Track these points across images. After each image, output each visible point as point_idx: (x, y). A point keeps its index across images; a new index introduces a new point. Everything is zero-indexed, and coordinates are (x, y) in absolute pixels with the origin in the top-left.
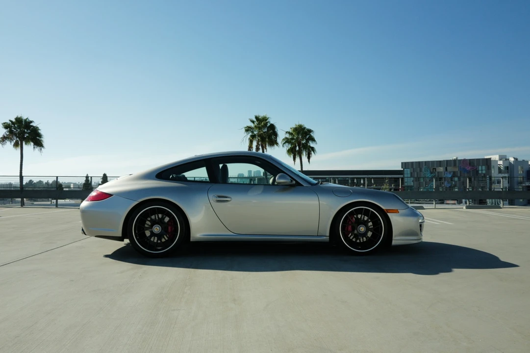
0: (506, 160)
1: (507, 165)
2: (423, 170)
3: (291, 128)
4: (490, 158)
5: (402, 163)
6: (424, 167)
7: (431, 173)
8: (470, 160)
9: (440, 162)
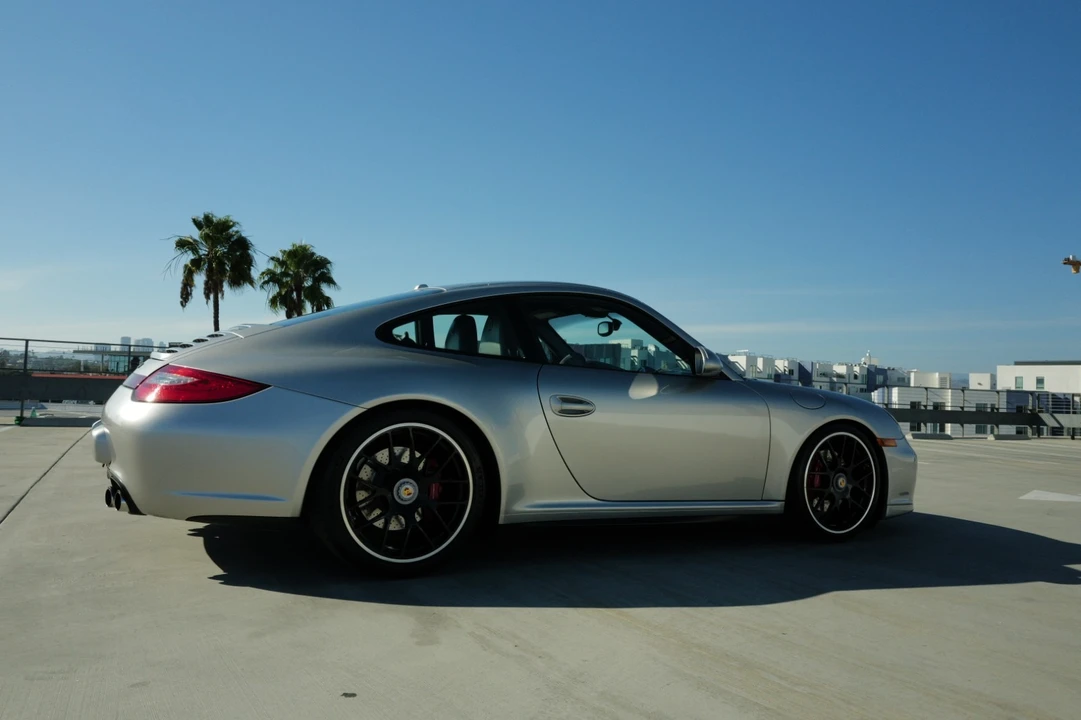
0: (642, 348)
1: (645, 358)
3: (284, 252)
4: (619, 345)
8: (586, 346)
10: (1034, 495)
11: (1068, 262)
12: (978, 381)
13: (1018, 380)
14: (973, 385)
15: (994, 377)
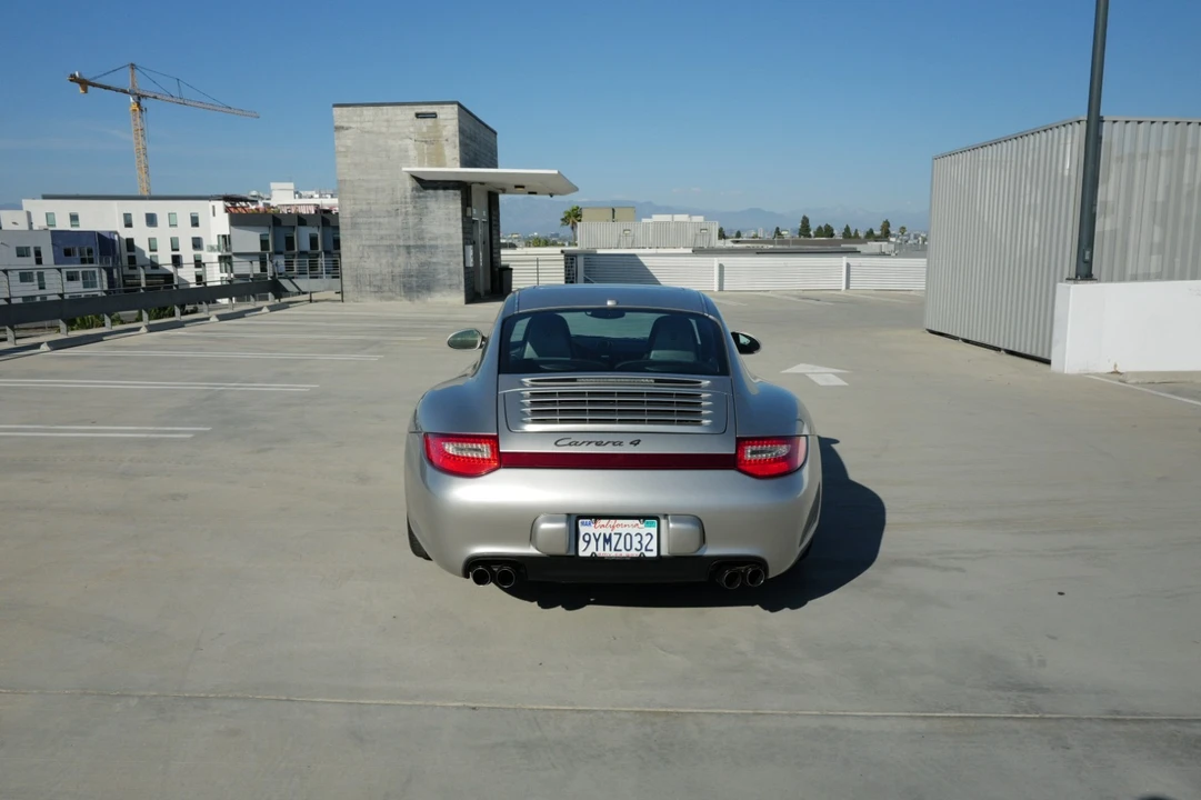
11: (74, 79)
12: (12, 220)
13: (48, 216)
14: (7, 225)
15: (29, 214)
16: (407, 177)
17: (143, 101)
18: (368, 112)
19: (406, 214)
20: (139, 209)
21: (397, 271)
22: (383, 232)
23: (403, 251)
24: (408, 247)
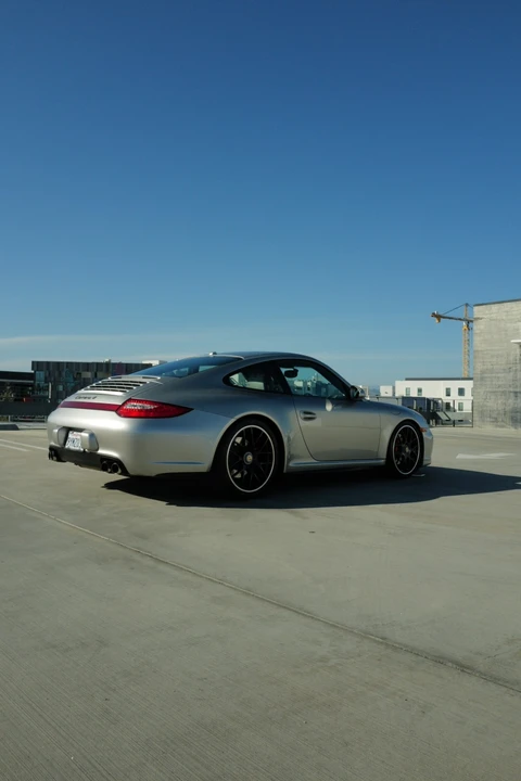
2: (64, 374)
4: (151, 364)
5: (33, 362)
6: (65, 369)
7: (75, 379)
9: (88, 364)
10: (460, 456)
11: (434, 315)
12: (385, 391)
13: (408, 390)
14: (383, 394)
15: (394, 388)
16: (518, 346)
17: (470, 324)
18: (495, 308)
19: (516, 370)
20: (455, 386)
21: (508, 409)
22: (500, 383)
23: (512, 394)
24: (516, 393)
